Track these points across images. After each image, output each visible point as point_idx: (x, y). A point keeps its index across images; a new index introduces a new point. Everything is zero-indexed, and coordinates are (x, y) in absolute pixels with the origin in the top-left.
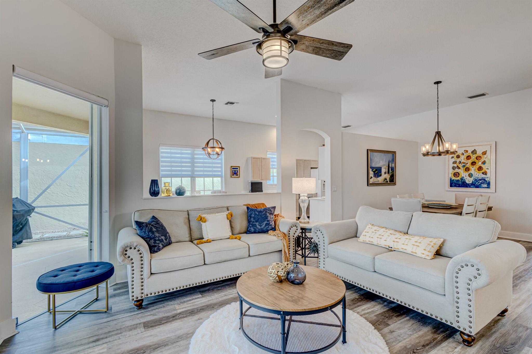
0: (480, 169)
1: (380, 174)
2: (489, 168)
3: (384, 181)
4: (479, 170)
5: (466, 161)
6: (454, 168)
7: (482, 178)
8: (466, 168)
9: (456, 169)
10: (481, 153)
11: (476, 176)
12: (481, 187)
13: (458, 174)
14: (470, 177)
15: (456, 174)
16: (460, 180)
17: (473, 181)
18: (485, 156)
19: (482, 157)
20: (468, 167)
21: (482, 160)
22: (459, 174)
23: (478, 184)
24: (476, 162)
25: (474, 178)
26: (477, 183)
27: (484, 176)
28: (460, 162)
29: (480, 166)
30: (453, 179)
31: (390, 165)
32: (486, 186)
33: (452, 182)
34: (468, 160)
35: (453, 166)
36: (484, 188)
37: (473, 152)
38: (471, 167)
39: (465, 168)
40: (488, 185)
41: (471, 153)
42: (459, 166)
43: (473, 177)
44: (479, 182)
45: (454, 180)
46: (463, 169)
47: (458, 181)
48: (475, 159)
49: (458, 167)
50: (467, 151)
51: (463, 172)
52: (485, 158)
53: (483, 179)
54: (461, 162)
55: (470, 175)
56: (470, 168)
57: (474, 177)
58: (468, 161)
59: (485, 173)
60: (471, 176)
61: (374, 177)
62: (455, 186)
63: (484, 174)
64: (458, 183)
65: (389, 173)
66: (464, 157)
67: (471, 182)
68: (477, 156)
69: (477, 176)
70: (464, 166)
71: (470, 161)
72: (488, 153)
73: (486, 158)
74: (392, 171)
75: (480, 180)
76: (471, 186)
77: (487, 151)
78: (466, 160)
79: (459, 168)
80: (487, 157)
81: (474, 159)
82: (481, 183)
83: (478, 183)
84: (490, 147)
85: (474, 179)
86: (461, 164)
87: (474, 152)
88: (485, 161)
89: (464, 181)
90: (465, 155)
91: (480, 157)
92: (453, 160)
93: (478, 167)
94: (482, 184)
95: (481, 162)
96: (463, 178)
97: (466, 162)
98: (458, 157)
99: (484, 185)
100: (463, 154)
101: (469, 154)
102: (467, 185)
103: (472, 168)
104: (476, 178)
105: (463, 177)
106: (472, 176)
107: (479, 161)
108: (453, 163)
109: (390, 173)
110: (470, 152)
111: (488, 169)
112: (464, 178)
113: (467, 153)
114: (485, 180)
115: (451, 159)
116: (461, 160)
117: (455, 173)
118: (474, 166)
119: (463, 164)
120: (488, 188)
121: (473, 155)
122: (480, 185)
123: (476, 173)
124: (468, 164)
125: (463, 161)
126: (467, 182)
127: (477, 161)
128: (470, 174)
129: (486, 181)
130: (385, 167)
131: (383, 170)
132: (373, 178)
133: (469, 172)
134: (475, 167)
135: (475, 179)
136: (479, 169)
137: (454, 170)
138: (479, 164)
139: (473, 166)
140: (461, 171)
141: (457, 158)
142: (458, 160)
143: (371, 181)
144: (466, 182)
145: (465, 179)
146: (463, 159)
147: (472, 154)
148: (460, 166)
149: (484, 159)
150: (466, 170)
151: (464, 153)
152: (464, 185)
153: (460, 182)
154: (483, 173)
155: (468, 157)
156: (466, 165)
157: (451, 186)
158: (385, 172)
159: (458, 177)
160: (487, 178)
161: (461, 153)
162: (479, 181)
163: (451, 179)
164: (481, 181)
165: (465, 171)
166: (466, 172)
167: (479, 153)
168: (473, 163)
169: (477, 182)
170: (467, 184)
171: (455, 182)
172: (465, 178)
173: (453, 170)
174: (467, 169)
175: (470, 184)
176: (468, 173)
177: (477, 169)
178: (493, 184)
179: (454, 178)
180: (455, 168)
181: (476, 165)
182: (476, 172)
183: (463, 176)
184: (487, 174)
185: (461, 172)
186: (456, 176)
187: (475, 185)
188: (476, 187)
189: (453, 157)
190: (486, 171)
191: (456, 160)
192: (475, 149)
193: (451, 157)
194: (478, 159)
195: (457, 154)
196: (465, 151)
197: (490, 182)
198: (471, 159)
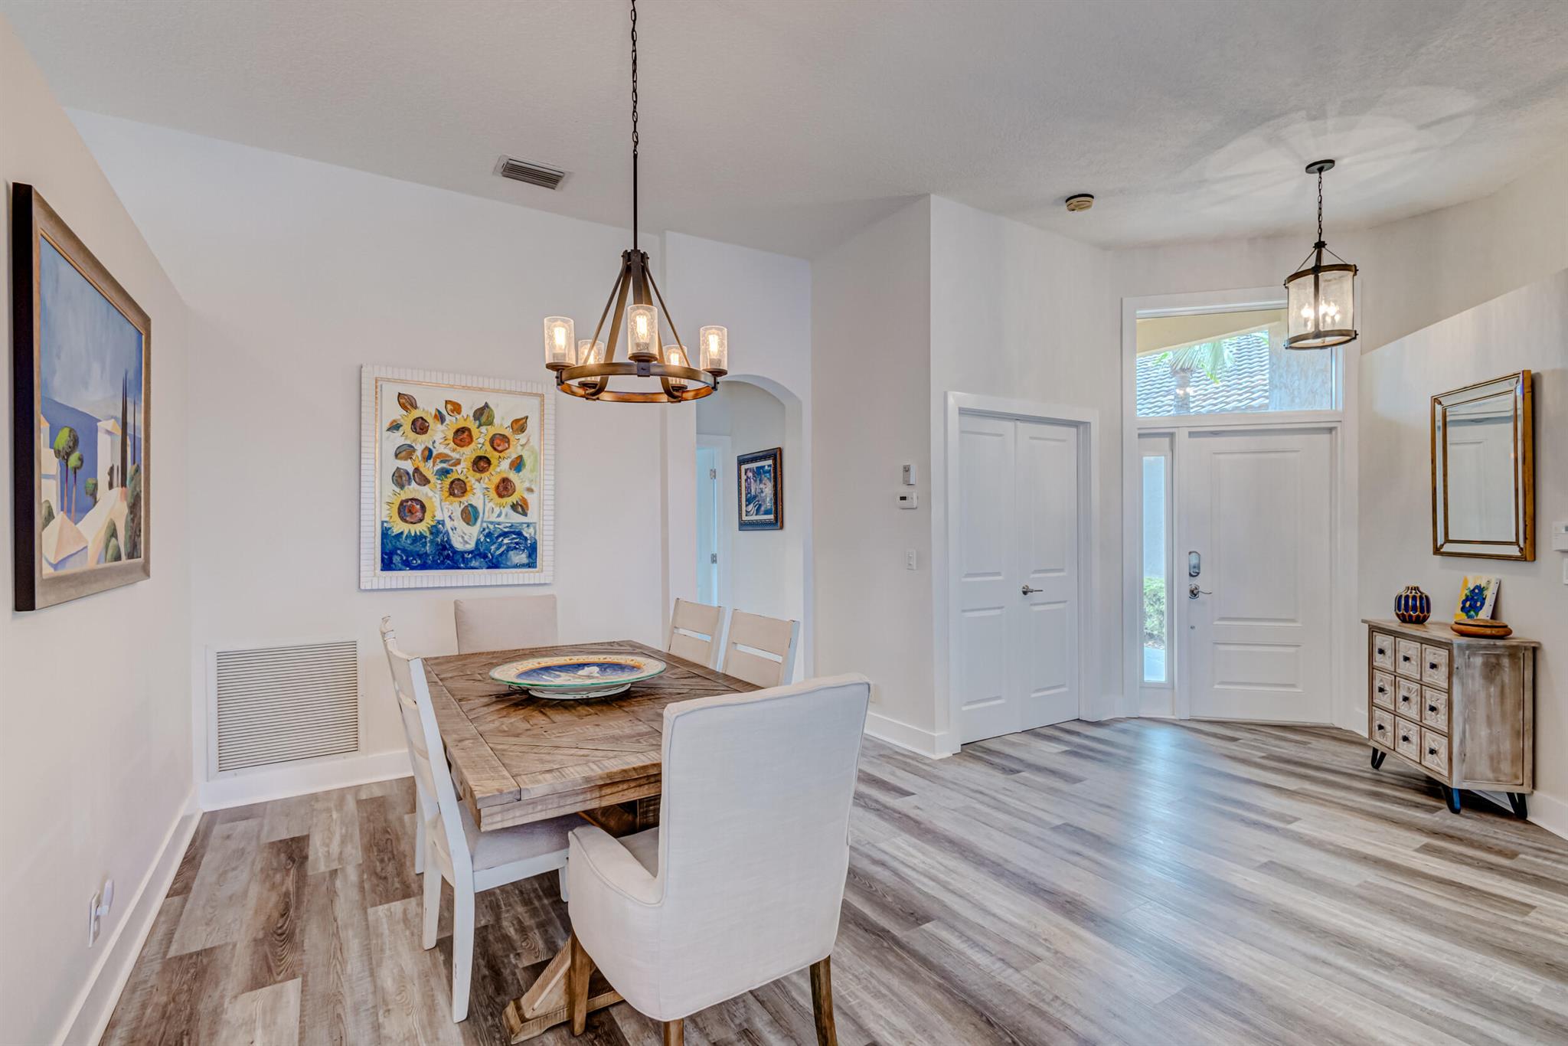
0: (506, 488)
2: (533, 487)
4: (500, 496)
5: (454, 450)
6: (400, 479)
7: (512, 526)
8: (452, 483)
9: (409, 484)
10: (509, 424)
11: (490, 520)
12: (509, 563)
13: (418, 507)
14: (468, 524)
15: (409, 509)
16: (428, 534)
17: (478, 540)
18: (522, 438)
19: (512, 438)
20: (459, 480)
21: (510, 453)
22: (423, 508)
23: (498, 552)
24: (492, 461)
25: (485, 525)
26: (493, 548)
27: (516, 518)
28: (427, 453)
29: (505, 476)
30: (396, 531)
32: (522, 557)
33: (389, 547)
34: (462, 446)
35: (398, 469)
36: (516, 566)
37: (482, 414)
38: (471, 479)
39: (450, 480)
40: (530, 556)
41: (472, 418)
42: (422, 469)
43: (479, 520)
44: (500, 545)
45: (402, 533)
46: (439, 486)
47: (418, 538)
48: (488, 447)
49: (421, 474)
50: (456, 408)
51: (441, 500)
52: (522, 446)
53: (513, 533)
54: (430, 451)
55: (470, 515)
56: (468, 485)
57: (482, 522)
58: (462, 450)
59: (521, 506)
60: (473, 519)
62: (407, 565)
63: (520, 509)
64: (418, 547)
66: (442, 431)
67: (471, 546)
68: (495, 435)
69: (493, 518)
70: (445, 473)
71: (468, 453)
72: (532, 425)
73: (527, 447)
75: (505, 534)
76: (474, 563)
77: (527, 417)
78: (452, 445)
79: (425, 481)
80: (528, 440)
81: (483, 444)
82: (509, 549)
83: (498, 549)
84: (538, 402)
85: (484, 530)
86: (431, 462)
87: (483, 414)
88: (521, 457)
89: (442, 541)
90: (447, 422)
91: (505, 438)
92: (398, 439)
93: (496, 480)
94: (512, 553)
95: (509, 461)
96: (440, 526)
97: (455, 455)
98: (420, 426)
99: (518, 554)
100: (440, 418)
101: (465, 420)
102: (458, 557)
103: (477, 483)
104: (491, 527)
105: (439, 522)
106: (476, 519)
107: (501, 455)
108: (397, 455)
110: (468, 411)
111: (530, 490)
112: (443, 525)
113: (458, 417)
114: (519, 534)
115: (386, 432)
116: (434, 442)
117: (407, 501)
118: (485, 475)
119: (442, 462)
120: (530, 567)
121: (478, 428)
122: (504, 557)
123: (491, 504)
124: (463, 464)
125: (439, 449)
126: (458, 545)
127: (492, 455)
128: (466, 507)
129: (526, 539)
133: (463, 499)
134: (487, 480)
135: (487, 531)
136: (501, 488)
137: (402, 487)
138: (502, 468)
139: (478, 475)
140: (431, 494)
141: (416, 432)
142: (420, 443)
144: (452, 547)
145: (450, 531)
146: (439, 436)
147: (477, 422)
148: (429, 469)
149: (520, 448)
150: (452, 494)
151: (444, 412)
152: (446, 556)
153: (428, 544)
154: (514, 507)
155: (462, 436)
156: (454, 468)
157: (387, 565)
159: (421, 520)
160: (528, 526)
161: (433, 414)
162: (500, 539)
163: (385, 534)
164: (506, 541)
165: (447, 494)
166: (451, 497)
167: (502, 422)
169: (495, 543)
170: (455, 552)
171: (405, 543)
172: (449, 524)
173: (398, 490)
174: (458, 488)
175: (469, 552)
176: (462, 507)
177: (492, 487)
178: (544, 553)
179: (399, 527)
180: (405, 478)
181: (491, 467)
182: (491, 500)
183: (439, 517)
184: (529, 512)
185: (431, 498)
186: (408, 519)
187: (487, 556)
188: (489, 568)
189: (395, 427)
190: (524, 500)
191: (409, 442)
192: (486, 403)
193: (386, 425)
194: (499, 446)
195: (415, 414)
196: (449, 407)
197: (536, 543)
198: (472, 446)
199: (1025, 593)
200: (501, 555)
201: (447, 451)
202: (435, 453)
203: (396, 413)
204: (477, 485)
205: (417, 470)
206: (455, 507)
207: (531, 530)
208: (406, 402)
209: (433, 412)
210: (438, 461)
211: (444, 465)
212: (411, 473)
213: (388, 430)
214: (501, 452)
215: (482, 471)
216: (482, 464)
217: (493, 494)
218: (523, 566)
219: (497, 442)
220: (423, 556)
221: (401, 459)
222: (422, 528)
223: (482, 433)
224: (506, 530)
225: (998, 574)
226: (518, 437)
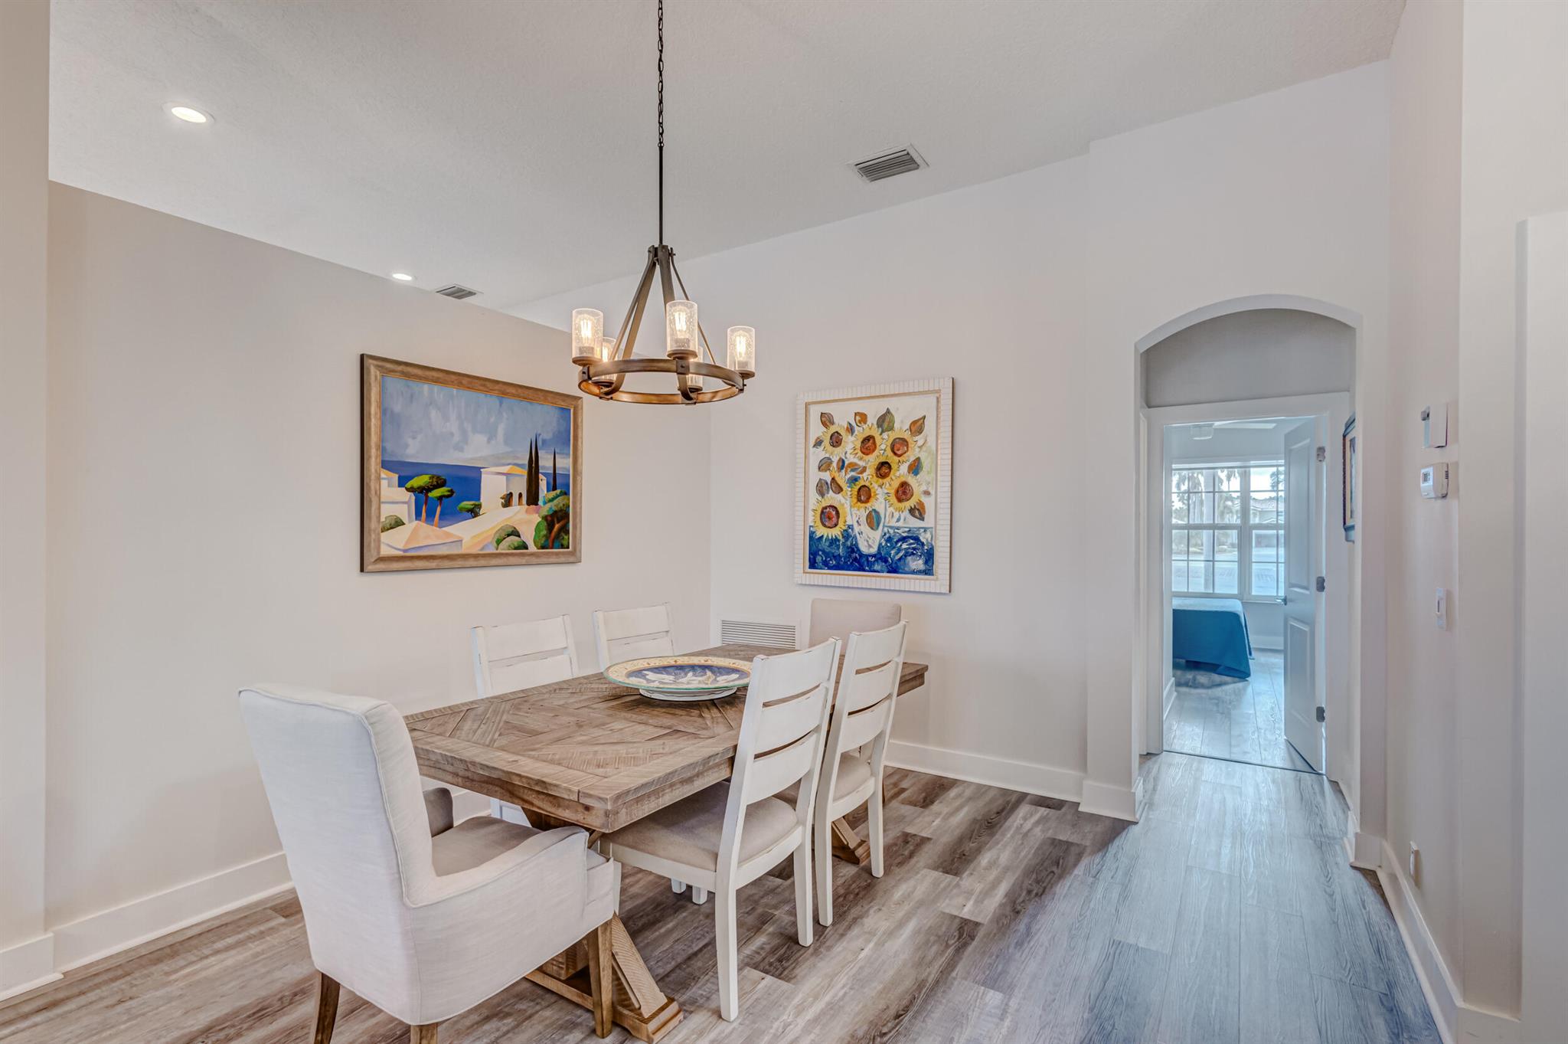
0: (904, 493)
1: (467, 504)
2: (930, 490)
3: (499, 542)
4: (900, 500)
5: (861, 459)
6: (821, 489)
8: (860, 489)
9: (828, 493)
10: (908, 427)
11: (891, 524)
13: (834, 513)
14: (872, 529)
15: (829, 515)
16: (841, 538)
17: (880, 544)
18: (920, 439)
19: (910, 441)
20: (865, 487)
21: (909, 456)
22: (838, 514)
23: (897, 557)
24: (893, 465)
25: (886, 530)
27: (914, 523)
28: (841, 464)
29: (903, 479)
30: (818, 535)
31: (545, 462)
32: (918, 563)
34: (867, 454)
35: (820, 480)
36: (913, 572)
37: (883, 421)
38: (875, 485)
39: (858, 487)
40: (926, 563)
41: (876, 426)
42: (837, 479)
43: (881, 525)
44: (899, 550)
45: (823, 536)
46: (849, 493)
47: (834, 541)
48: (889, 452)
49: (836, 483)
50: (862, 418)
51: (851, 507)
52: (920, 447)
54: (843, 462)
55: (874, 520)
56: (872, 490)
57: (884, 526)
58: (867, 458)
59: (918, 509)
60: (875, 524)
61: (418, 515)
63: (917, 514)
65: (533, 499)
66: (853, 442)
67: (874, 550)
68: (895, 440)
69: (893, 523)
70: (855, 480)
71: (873, 460)
72: (930, 425)
73: (924, 448)
74: (558, 491)
75: (904, 539)
76: (877, 567)
77: (924, 417)
78: (860, 454)
79: (839, 490)
80: (926, 442)
81: (885, 450)
83: (897, 553)
84: (935, 400)
85: (885, 534)
86: (843, 471)
87: (885, 421)
88: (918, 459)
89: (852, 544)
90: (856, 433)
91: (904, 442)
92: (819, 454)
93: (896, 484)
94: (909, 558)
95: (908, 463)
96: (850, 530)
97: (862, 463)
99: (915, 560)
100: (851, 429)
101: (870, 429)
103: (880, 489)
104: (891, 531)
105: (849, 527)
106: (879, 524)
107: (901, 459)
108: (819, 469)
109: (540, 503)
110: (872, 420)
111: (927, 493)
112: (852, 529)
113: (865, 427)
114: (917, 539)
115: (812, 450)
116: (846, 453)
117: (826, 508)
118: (886, 480)
119: (852, 470)
120: (926, 574)
121: (881, 434)
122: (902, 562)
123: (892, 509)
124: (868, 472)
125: (850, 459)
126: (864, 549)
127: (893, 460)
128: (871, 512)
130: (505, 469)
131: (492, 487)
132: (411, 525)
133: (868, 505)
134: (888, 485)
135: (887, 535)
136: (900, 492)
137: (823, 496)
138: (901, 472)
139: (881, 481)
140: (843, 501)
141: (833, 446)
142: (836, 455)
143: (392, 543)
144: (858, 550)
145: (858, 535)
146: (850, 448)
147: (880, 429)
148: (842, 478)
149: (917, 450)
150: (859, 500)
151: (854, 424)
152: (852, 560)
153: (841, 547)
154: (912, 511)
155: (868, 444)
156: (861, 476)
158: (505, 492)
159: (836, 526)
161: (846, 427)
162: (899, 544)
163: (812, 534)
164: (905, 546)
165: (855, 500)
166: (859, 503)
167: (901, 426)
169: (894, 548)
170: (861, 555)
171: (825, 545)
172: (857, 529)
173: (820, 498)
174: (864, 495)
175: (873, 556)
176: (867, 512)
177: (893, 492)
178: (941, 560)
179: (821, 531)
180: (825, 487)
181: (891, 475)
182: (891, 505)
183: (850, 523)
184: (926, 517)
185: (843, 505)
186: (827, 524)
187: (888, 561)
188: (889, 572)
189: (818, 443)
190: (921, 504)
191: (827, 456)
192: (888, 409)
193: (813, 443)
194: (898, 450)
195: (833, 429)
196: (858, 418)
197: (932, 549)
198: (876, 453)
200: (900, 559)
201: (856, 461)
202: (846, 463)
203: (821, 431)
204: (879, 491)
205: (833, 480)
206: (862, 512)
207: (928, 535)
208: (826, 420)
210: (849, 470)
211: (853, 474)
212: (829, 483)
213: (815, 447)
214: (900, 456)
215: (883, 476)
216: (884, 470)
217: (894, 499)
218: (919, 572)
219: (897, 446)
220: (837, 557)
221: (822, 471)
222: (836, 532)
223: (883, 439)
224: (904, 535)
226: (916, 438)
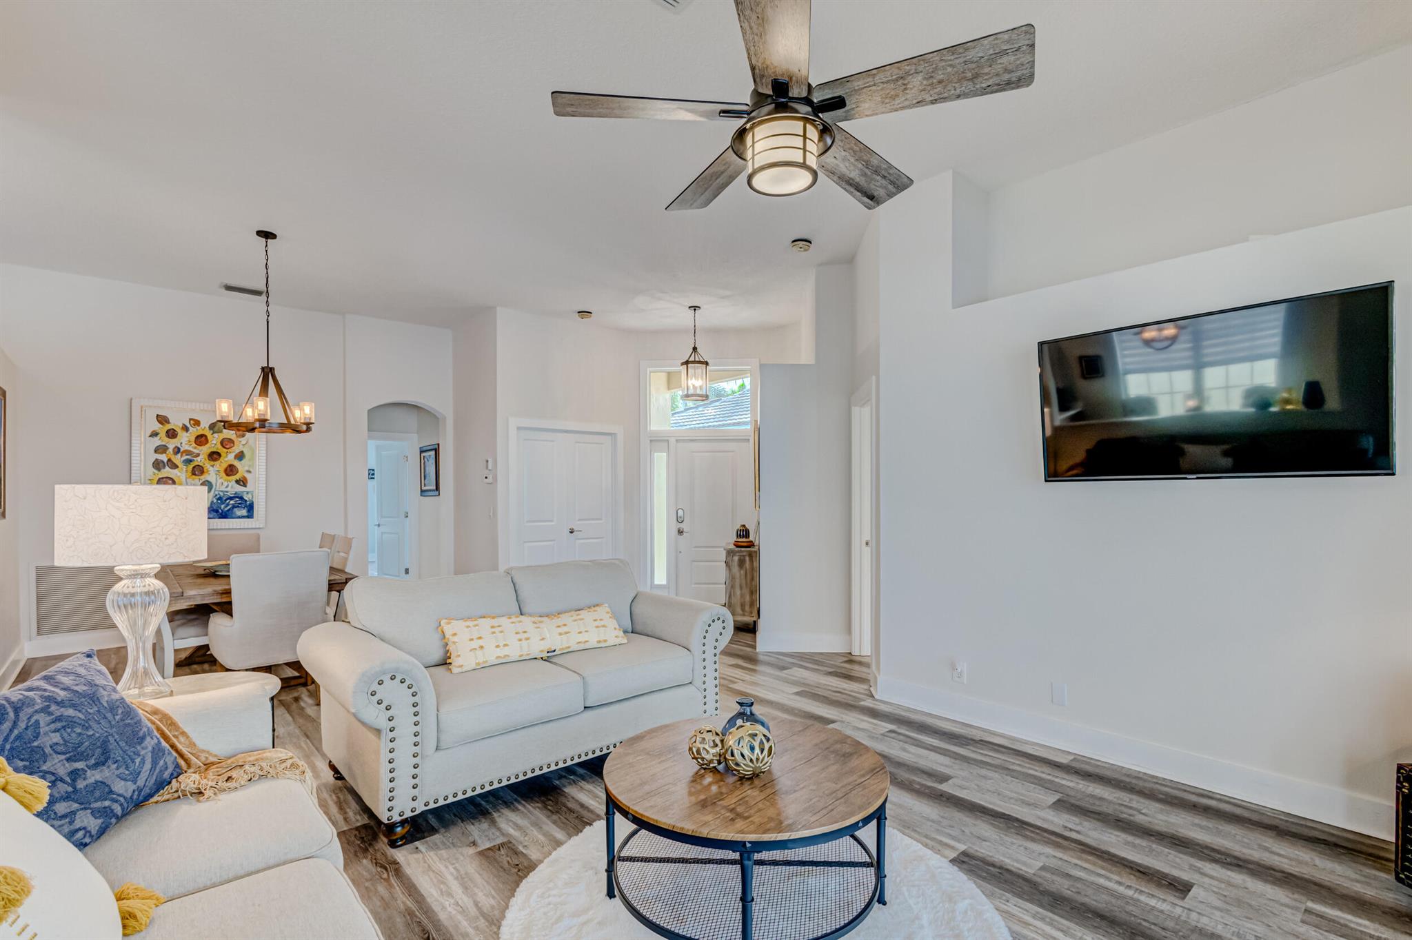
0: (231, 471)
2: (251, 470)
4: (228, 475)
5: (195, 448)
6: (158, 465)
7: (236, 493)
8: (194, 467)
9: (164, 467)
11: (220, 489)
12: (234, 516)
13: (170, 482)
15: (164, 483)
17: (212, 502)
18: (244, 440)
19: (236, 440)
20: (198, 465)
21: (235, 449)
22: (174, 482)
23: (226, 509)
24: (222, 454)
25: (217, 493)
26: (222, 506)
27: (239, 489)
28: (176, 450)
29: (231, 463)
32: (244, 512)
34: (201, 446)
35: (157, 459)
36: (239, 517)
37: (214, 427)
38: (207, 465)
39: (193, 466)
40: (248, 511)
41: (207, 427)
42: (173, 460)
43: (213, 490)
44: (228, 505)
46: (185, 469)
48: (219, 446)
49: (172, 462)
50: (197, 423)
51: (186, 478)
52: (243, 445)
53: (237, 497)
54: (179, 449)
56: (205, 468)
57: (215, 491)
58: (201, 448)
59: (242, 481)
60: (208, 489)
63: (242, 483)
66: (187, 437)
68: (224, 439)
69: (223, 488)
70: (188, 462)
71: (205, 450)
73: (246, 446)
75: (231, 498)
78: (194, 445)
79: (175, 466)
80: (247, 442)
81: (215, 444)
82: (234, 507)
83: (226, 507)
85: (216, 495)
86: (179, 455)
88: (242, 452)
90: (190, 431)
91: (231, 440)
92: (157, 442)
93: (225, 465)
94: (236, 510)
95: (234, 454)
97: (196, 451)
99: (239, 510)
100: (185, 429)
101: (203, 430)
104: (222, 494)
107: (228, 450)
108: (156, 451)
110: (205, 424)
111: (249, 471)
113: (198, 428)
114: (241, 498)
115: (148, 438)
116: (181, 443)
117: (163, 478)
118: (217, 463)
119: (187, 455)
120: (248, 518)
121: (212, 434)
122: (230, 512)
123: (222, 480)
124: (201, 456)
125: (185, 447)
127: (222, 450)
128: (204, 481)
129: (246, 501)
133: (202, 477)
134: (218, 465)
135: (218, 496)
136: (228, 471)
137: (159, 470)
138: (229, 458)
139: (212, 463)
140: (179, 474)
141: (169, 437)
142: (172, 444)
146: (185, 440)
147: (212, 432)
148: (178, 460)
149: (241, 446)
150: (194, 473)
151: (188, 425)
154: (237, 482)
155: (201, 440)
156: (195, 459)
160: (248, 493)
162: (228, 501)
164: (232, 502)
165: (190, 474)
166: (194, 476)
168: (214, 456)
169: (224, 504)
173: (156, 472)
174: (198, 471)
176: (201, 482)
177: (222, 470)
178: (259, 509)
180: (161, 465)
181: (221, 458)
182: (221, 478)
184: (248, 485)
185: (179, 477)
187: (217, 511)
188: (220, 518)
189: (154, 434)
190: (244, 478)
191: (164, 443)
193: (149, 433)
194: (227, 445)
195: (168, 427)
196: (192, 422)
197: (253, 503)
198: (208, 445)
199: (571, 532)
200: (228, 510)
201: (190, 449)
202: (182, 450)
203: (156, 426)
204: (211, 468)
205: (169, 460)
206: (196, 482)
207: (250, 496)
208: (162, 420)
209: (181, 426)
210: (184, 454)
211: (188, 457)
212: (165, 461)
213: (150, 436)
214: (228, 449)
215: (215, 460)
216: (215, 456)
217: (223, 474)
218: (243, 517)
219: (225, 443)
221: (159, 453)
223: (214, 437)
224: (232, 496)
225: (552, 521)
226: (240, 440)
